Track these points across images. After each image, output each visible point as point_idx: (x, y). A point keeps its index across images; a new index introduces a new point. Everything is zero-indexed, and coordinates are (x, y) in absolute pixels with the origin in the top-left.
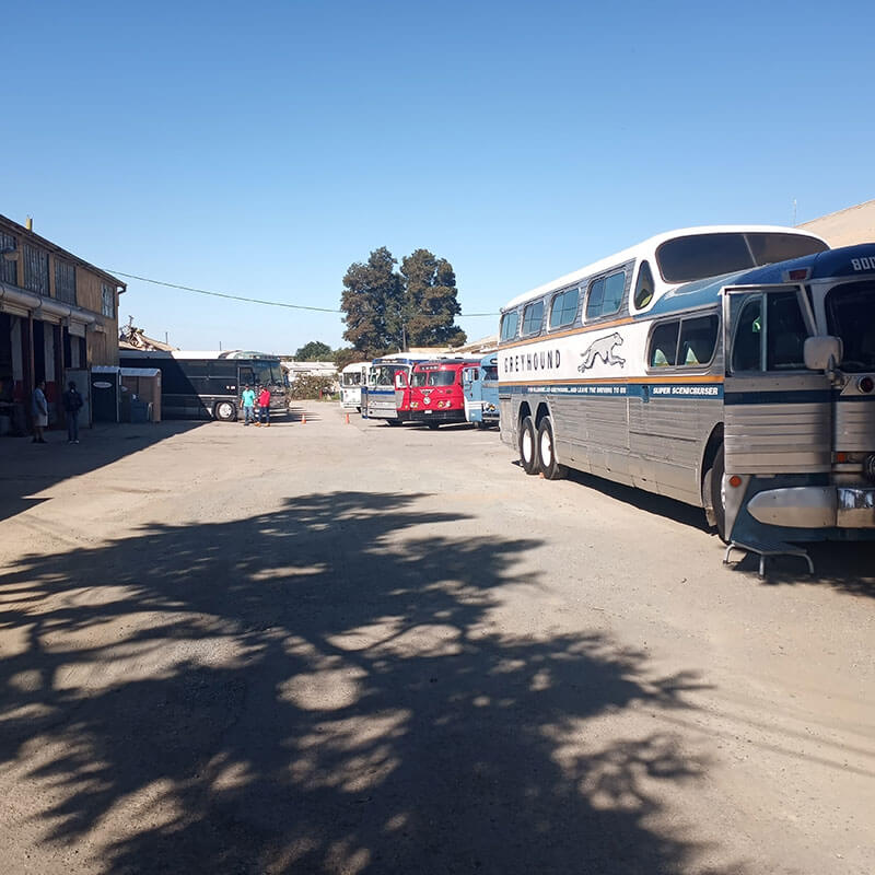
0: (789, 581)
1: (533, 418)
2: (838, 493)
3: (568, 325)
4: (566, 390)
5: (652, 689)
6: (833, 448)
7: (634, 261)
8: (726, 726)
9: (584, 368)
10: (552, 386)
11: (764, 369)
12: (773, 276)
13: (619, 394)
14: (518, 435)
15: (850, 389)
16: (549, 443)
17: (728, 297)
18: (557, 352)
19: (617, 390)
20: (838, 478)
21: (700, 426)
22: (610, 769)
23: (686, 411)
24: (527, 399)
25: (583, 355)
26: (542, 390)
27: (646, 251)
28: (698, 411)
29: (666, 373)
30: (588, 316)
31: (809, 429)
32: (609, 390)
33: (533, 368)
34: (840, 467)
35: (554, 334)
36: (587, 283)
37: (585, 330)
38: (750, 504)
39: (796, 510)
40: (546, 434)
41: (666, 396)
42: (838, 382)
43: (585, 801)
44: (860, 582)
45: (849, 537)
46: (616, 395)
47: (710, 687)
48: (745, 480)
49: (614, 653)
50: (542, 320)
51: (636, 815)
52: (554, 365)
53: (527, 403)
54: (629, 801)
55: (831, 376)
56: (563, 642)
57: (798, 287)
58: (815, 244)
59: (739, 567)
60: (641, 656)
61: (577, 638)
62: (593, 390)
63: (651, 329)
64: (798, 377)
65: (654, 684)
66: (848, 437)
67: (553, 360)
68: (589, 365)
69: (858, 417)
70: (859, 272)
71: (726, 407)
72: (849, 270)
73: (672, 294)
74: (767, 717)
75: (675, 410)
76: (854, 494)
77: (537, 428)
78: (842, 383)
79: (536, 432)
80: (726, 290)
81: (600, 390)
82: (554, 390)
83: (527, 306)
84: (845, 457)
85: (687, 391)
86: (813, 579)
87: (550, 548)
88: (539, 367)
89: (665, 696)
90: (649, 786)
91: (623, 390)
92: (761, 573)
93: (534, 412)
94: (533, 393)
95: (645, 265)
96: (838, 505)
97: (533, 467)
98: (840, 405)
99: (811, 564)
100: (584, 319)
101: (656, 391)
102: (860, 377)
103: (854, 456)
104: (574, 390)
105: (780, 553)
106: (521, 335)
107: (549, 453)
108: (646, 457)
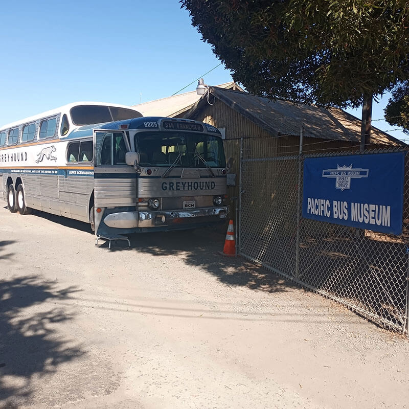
0: (120, 250)
1: (14, 185)
2: (139, 215)
3: (31, 141)
4: (30, 171)
5: (56, 294)
6: (137, 196)
7: (60, 114)
8: (85, 303)
9: (38, 161)
10: (23, 170)
11: (112, 164)
12: (115, 127)
13: (54, 174)
14: (6, 194)
15: (143, 174)
16: (22, 197)
17: (95, 133)
18: (26, 153)
19: (53, 172)
20: (139, 208)
21: (88, 188)
22: (34, 323)
23: (82, 181)
24: (11, 175)
25: (38, 155)
26: (19, 171)
27: (66, 110)
28: (87, 181)
29: (74, 165)
30: (40, 137)
31: (128, 189)
32: (50, 172)
33: (14, 160)
34: (140, 204)
35: (24, 145)
36: (39, 122)
37: (39, 143)
38: (105, 219)
39: (123, 221)
40: (20, 193)
41: (75, 175)
42: (139, 171)
43: (22, 335)
44: (147, 248)
45: (143, 231)
46: (53, 174)
47: (81, 290)
48: (103, 210)
49: (41, 282)
50: (18, 137)
51: (43, 336)
52: (24, 159)
53: (11, 177)
54: (41, 332)
55: (136, 168)
56: (18, 281)
57: (123, 132)
58: (137, 114)
59: (102, 246)
60: (54, 282)
61: (26, 278)
62: (42, 172)
63: (68, 145)
64: (123, 168)
65: (58, 292)
66: (143, 192)
67: (24, 157)
68: (40, 160)
69: (147, 184)
70: (146, 128)
71: (95, 179)
72: (143, 127)
73: (77, 130)
74: (101, 298)
75: (78, 181)
76: (145, 214)
77: (16, 190)
78: (140, 171)
79: (16, 192)
80: (95, 130)
81: (46, 172)
82: (24, 171)
83: (10, 130)
84: (141, 200)
85: (83, 173)
86: (130, 248)
87: (18, 243)
88: (17, 160)
89: (62, 296)
90: (49, 326)
91: (56, 172)
92: (110, 247)
93: (14, 182)
94: (14, 172)
95: (65, 116)
96: (139, 219)
97: (14, 209)
98: (140, 180)
99: (129, 243)
100: (38, 138)
101: (70, 173)
102: (147, 169)
103: (145, 200)
104: (33, 172)
105: (117, 239)
106: (7, 144)
107: (22, 202)
108: (66, 202)
